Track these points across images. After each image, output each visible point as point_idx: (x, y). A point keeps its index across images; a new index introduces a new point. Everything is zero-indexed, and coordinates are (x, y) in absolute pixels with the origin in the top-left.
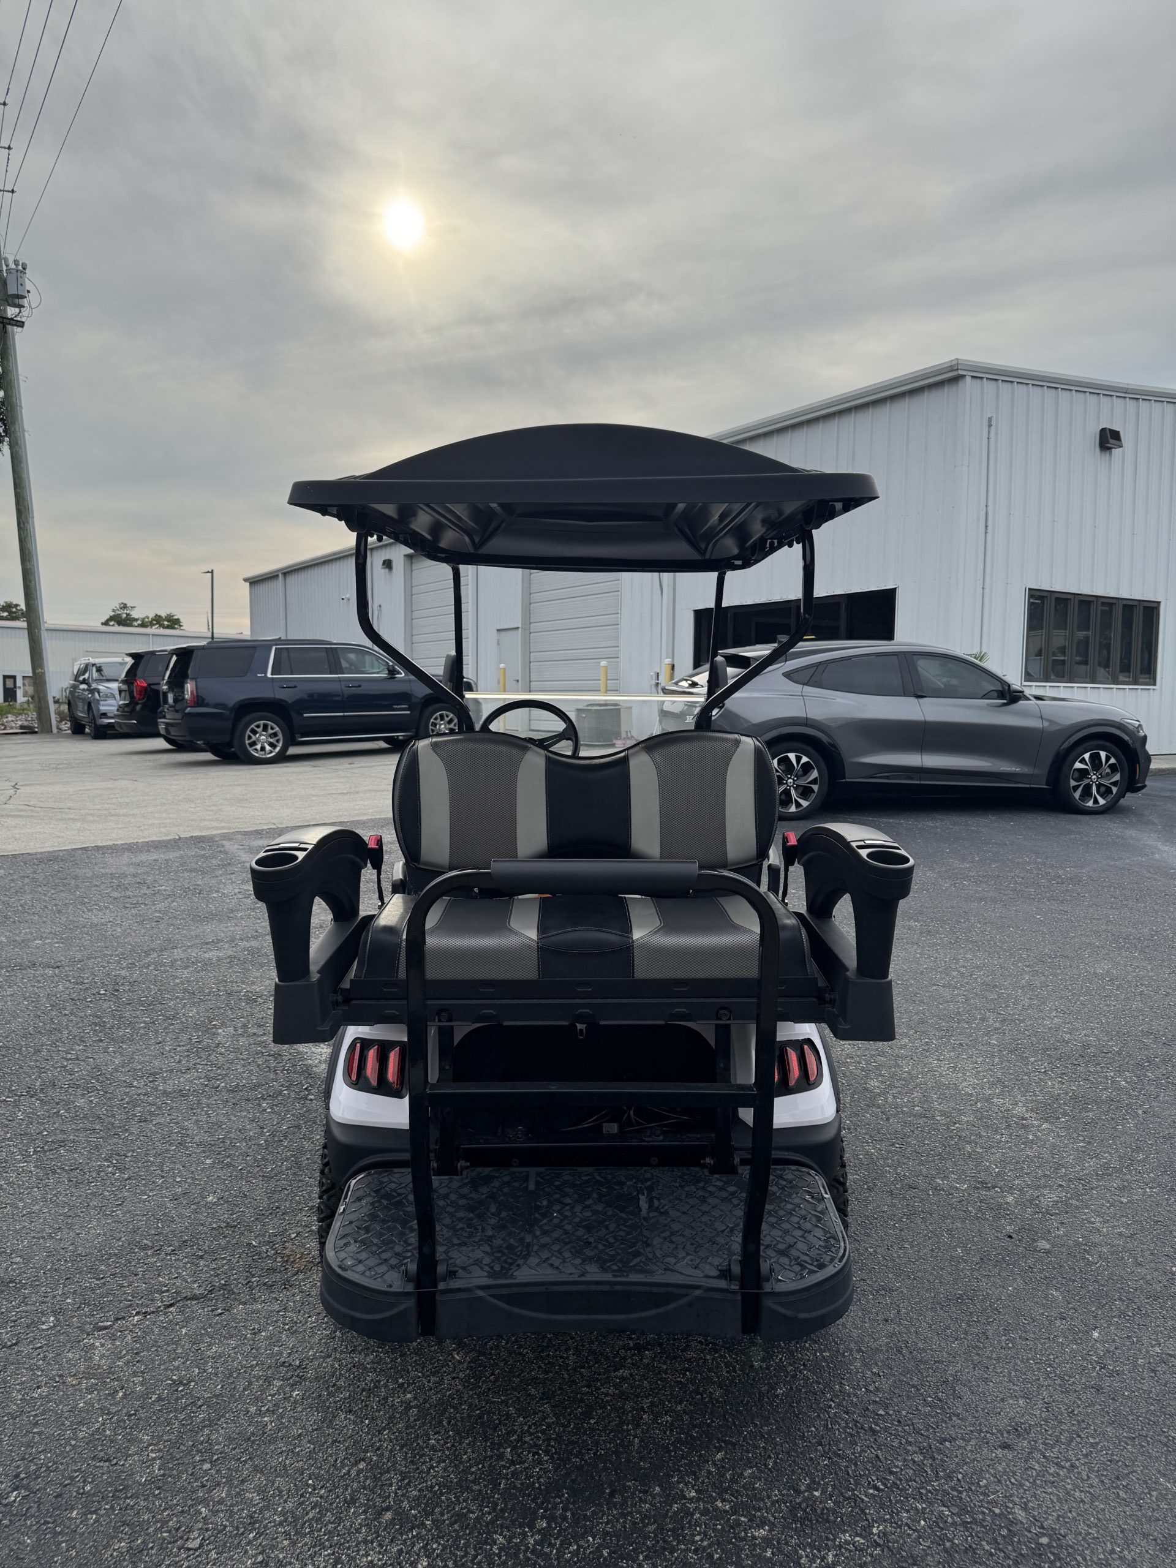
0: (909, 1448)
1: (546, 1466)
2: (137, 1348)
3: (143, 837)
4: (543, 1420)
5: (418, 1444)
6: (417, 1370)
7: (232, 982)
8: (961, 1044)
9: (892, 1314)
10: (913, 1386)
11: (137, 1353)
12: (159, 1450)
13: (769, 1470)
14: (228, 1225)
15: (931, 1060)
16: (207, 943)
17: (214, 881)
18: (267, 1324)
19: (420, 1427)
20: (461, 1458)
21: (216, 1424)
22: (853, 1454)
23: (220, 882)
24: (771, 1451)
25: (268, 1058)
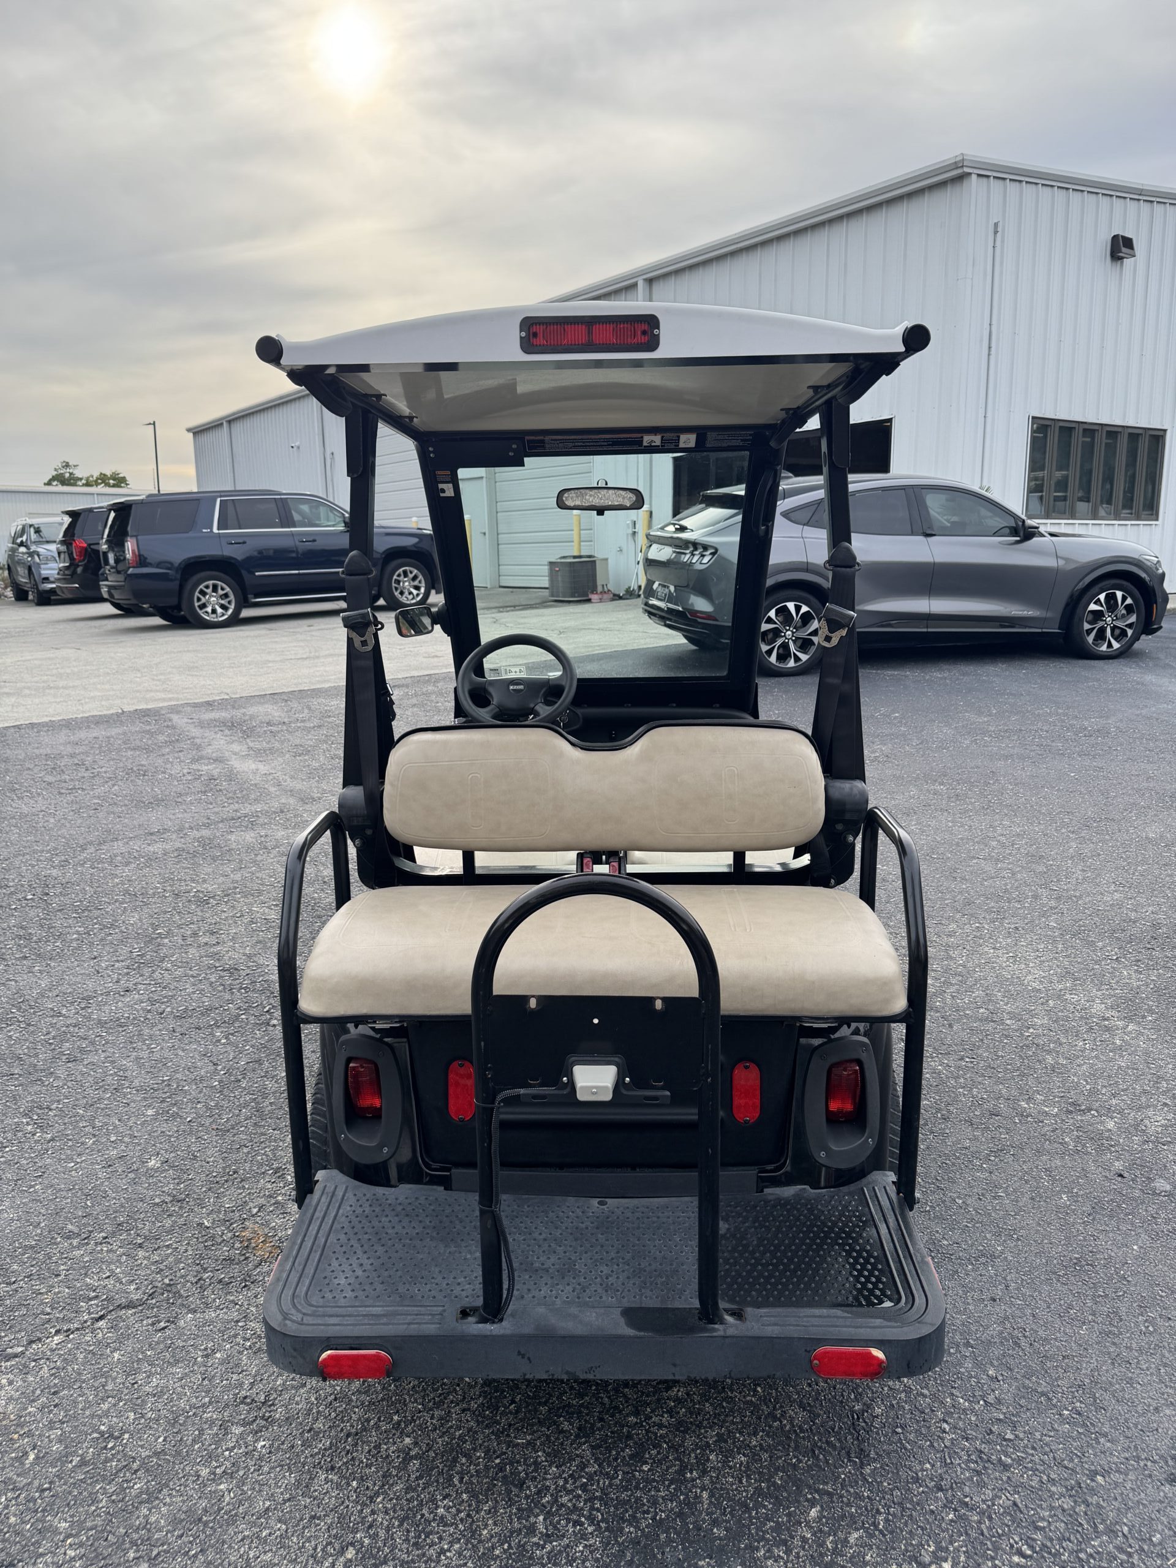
0: (1054, 1489)
1: (592, 1541)
2: (55, 1385)
3: (83, 712)
4: (583, 1469)
5: (422, 1515)
6: (416, 1401)
7: (180, 880)
8: (1017, 928)
9: (999, 1292)
10: (1043, 1394)
11: (55, 1393)
12: (81, 1545)
13: (881, 1532)
14: (176, 1200)
15: (986, 949)
16: (151, 834)
17: (160, 761)
18: (223, 1340)
19: (424, 1489)
20: (480, 1535)
21: (157, 1498)
22: (984, 1501)
23: (167, 761)
24: (880, 1501)
25: (222, 974)
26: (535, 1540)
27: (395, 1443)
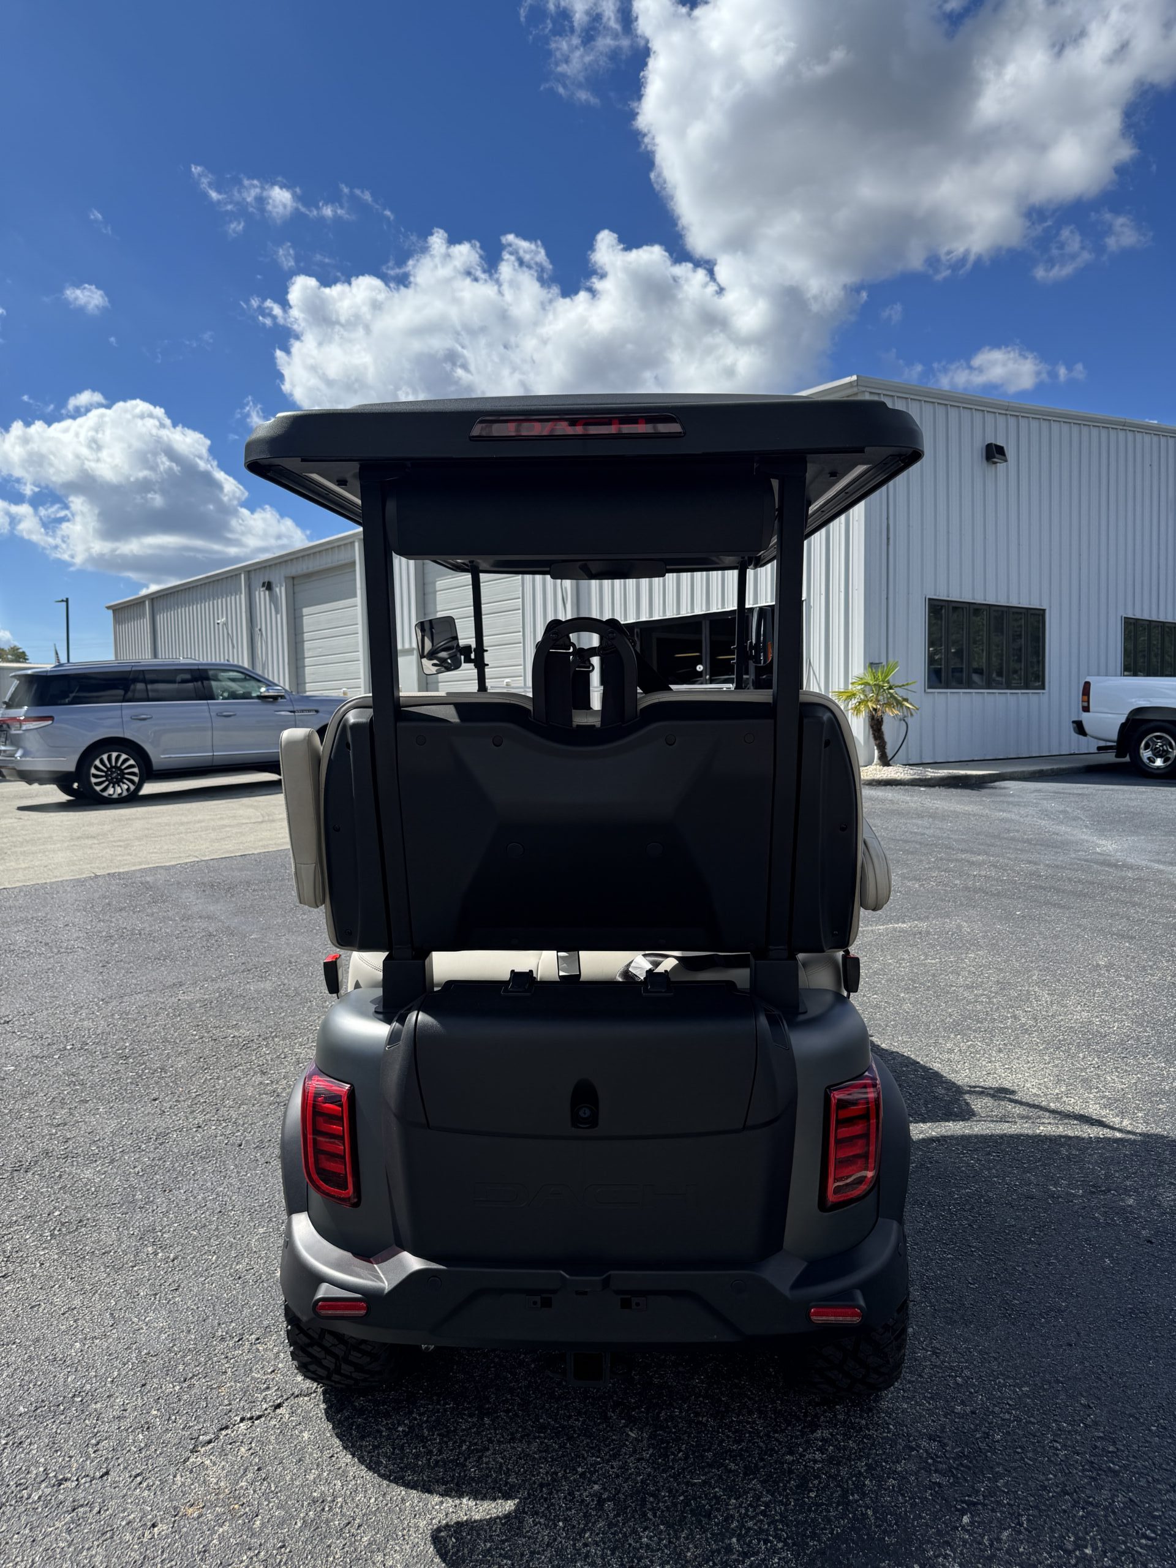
6: (593, 1455)
9: (1072, 1338)
10: (1131, 1415)
13: (1026, 1529)
26: (734, 1557)
27: (586, 1490)
